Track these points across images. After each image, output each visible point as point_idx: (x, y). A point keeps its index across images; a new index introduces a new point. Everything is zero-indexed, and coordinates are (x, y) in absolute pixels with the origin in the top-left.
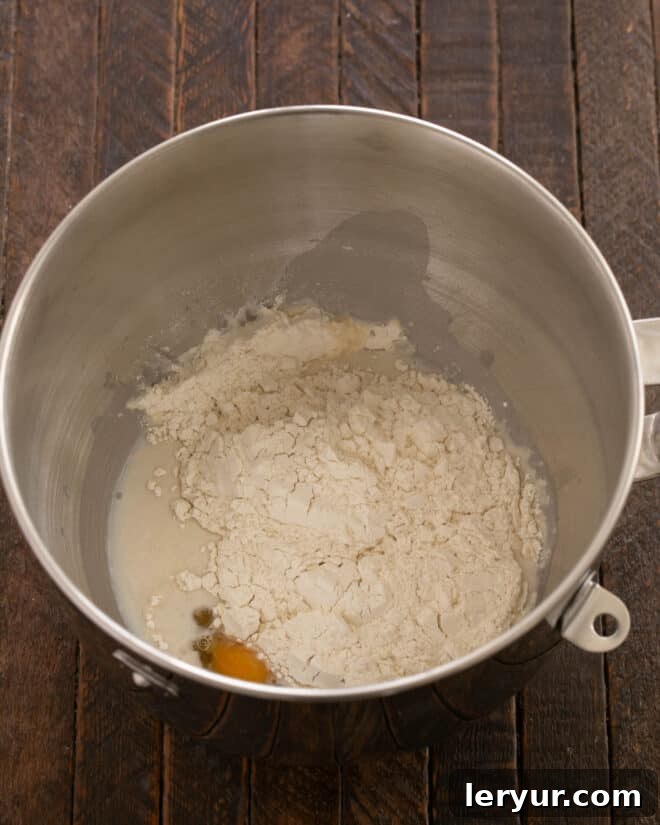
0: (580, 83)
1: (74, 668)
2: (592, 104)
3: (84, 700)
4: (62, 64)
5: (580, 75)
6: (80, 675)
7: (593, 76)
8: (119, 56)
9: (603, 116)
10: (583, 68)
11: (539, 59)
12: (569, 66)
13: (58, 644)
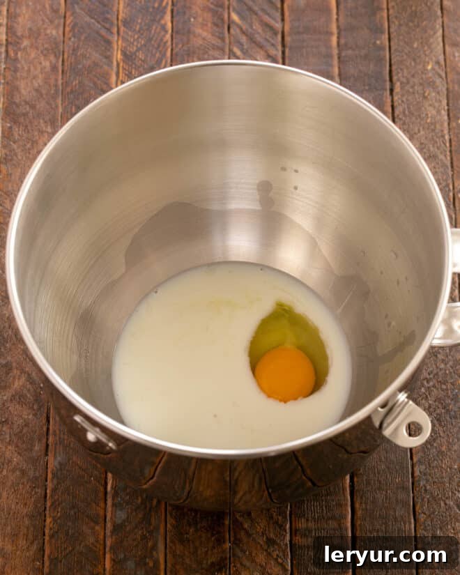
0: (396, 104)
1: (43, 508)
2: (404, 118)
3: (50, 529)
4: (37, 90)
6: (47, 512)
7: (404, 99)
8: (76, 85)
9: (411, 126)
10: (397, 94)
11: (367, 88)
12: (388, 92)
13: (32, 491)
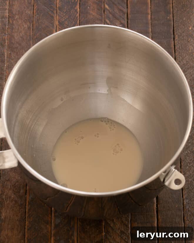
0: (176, 44)
1: (25, 217)
2: (179, 50)
3: (28, 226)
4: (21, 37)
5: (176, 42)
6: (26, 219)
7: (180, 42)
8: (38, 35)
9: (182, 54)
10: (177, 40)
11: (163, 37)
12: (172, 39)
13: (20, 210)
